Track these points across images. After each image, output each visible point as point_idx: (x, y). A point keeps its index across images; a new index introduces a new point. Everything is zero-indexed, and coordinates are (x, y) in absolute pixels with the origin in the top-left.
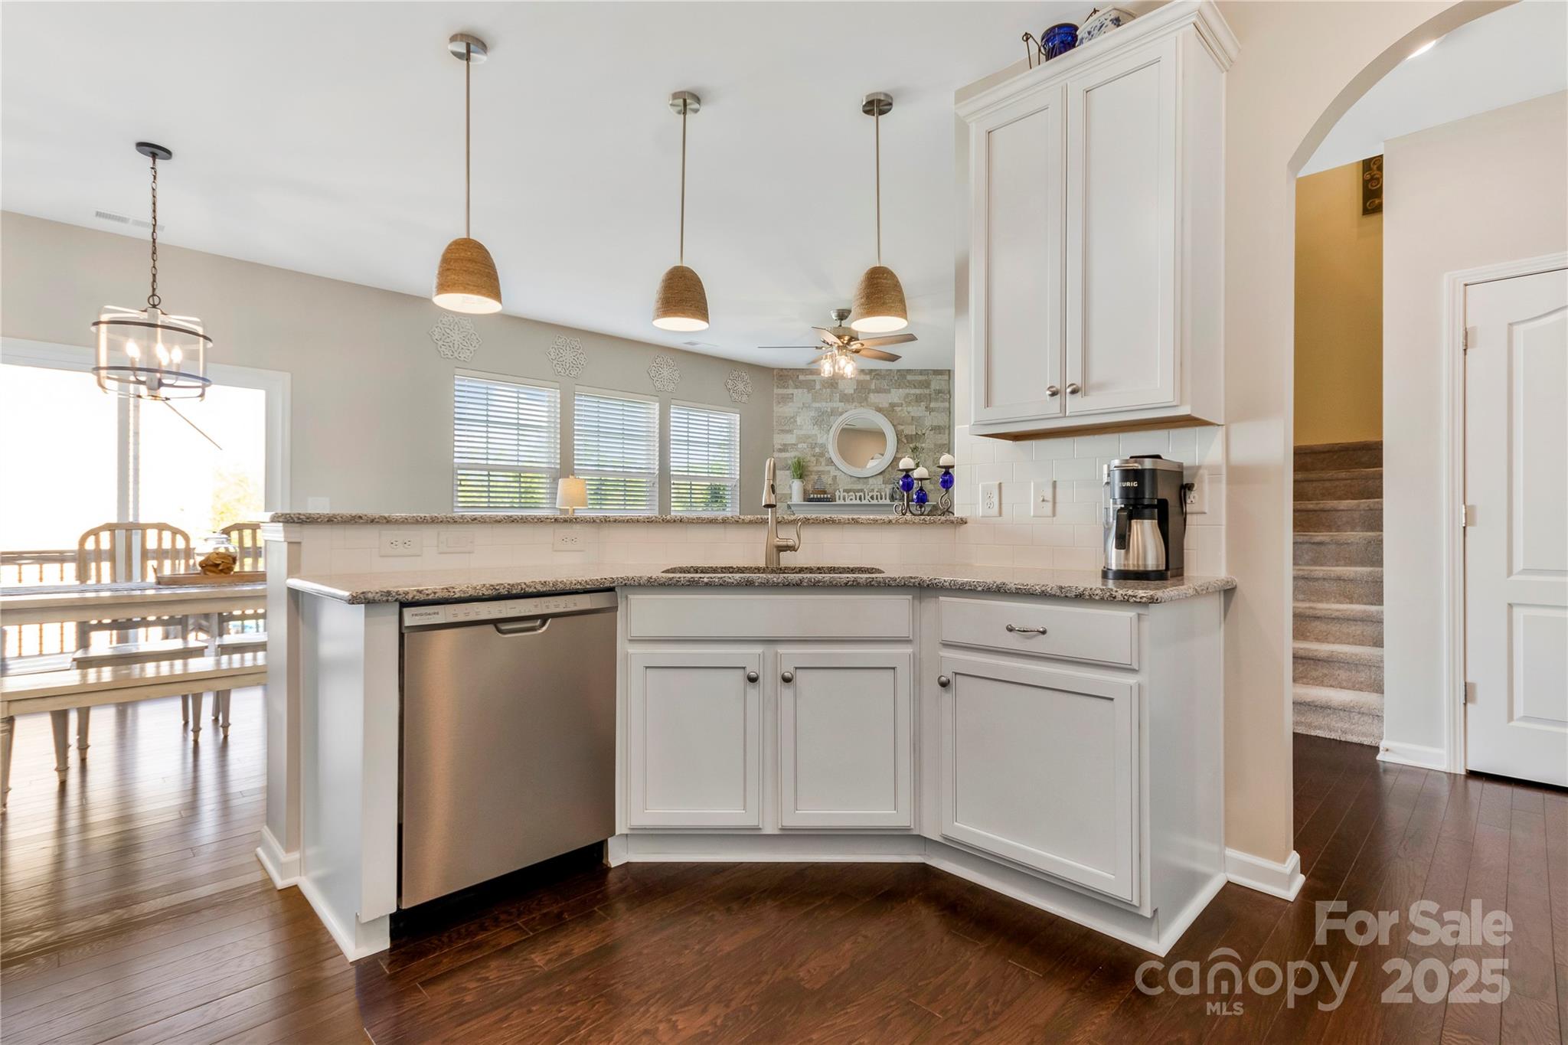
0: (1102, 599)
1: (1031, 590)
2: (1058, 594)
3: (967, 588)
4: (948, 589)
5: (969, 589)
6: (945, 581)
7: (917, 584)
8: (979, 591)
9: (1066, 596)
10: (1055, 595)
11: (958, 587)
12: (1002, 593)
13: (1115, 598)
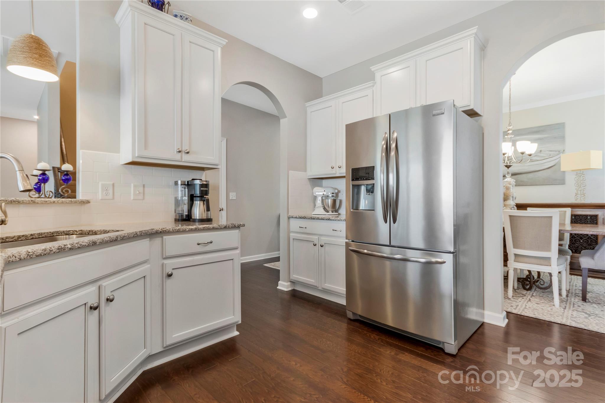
0: (232, 227)
1: (209, 228)
2: (218, 228)
3: (181, 230)
4: (171, 232)
5: (182, 231)
6: (170, 229)
7: (155, 232)
8: (187, 231)
9: (221, 228)
10: (217, 228)
11: (177, 231)
12: (197, 230)
13: (235, 226)
